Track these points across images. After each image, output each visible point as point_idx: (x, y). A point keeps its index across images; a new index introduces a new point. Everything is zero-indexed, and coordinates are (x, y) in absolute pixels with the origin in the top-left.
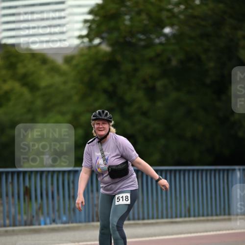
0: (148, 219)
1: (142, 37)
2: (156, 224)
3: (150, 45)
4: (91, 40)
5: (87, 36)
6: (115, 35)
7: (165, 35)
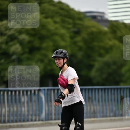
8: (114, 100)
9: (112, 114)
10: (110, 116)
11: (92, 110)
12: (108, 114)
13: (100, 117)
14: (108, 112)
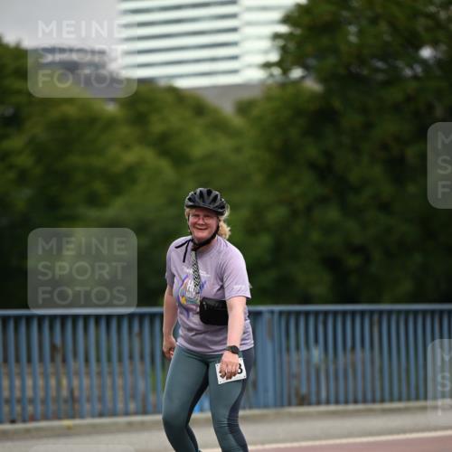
0: (392, 400)
1: (380, 64)
2: (407, 410)
3: (394, 79)
4: (285, 71)
5: (279, 64)
6: (330, 61)
7: (423, 62)
8: (142, 357)
9: (132, 406)
10: (127, 414)
11: (65, 393)
12: (120, 406)
13: (93, 416)
14: (120, 393)
